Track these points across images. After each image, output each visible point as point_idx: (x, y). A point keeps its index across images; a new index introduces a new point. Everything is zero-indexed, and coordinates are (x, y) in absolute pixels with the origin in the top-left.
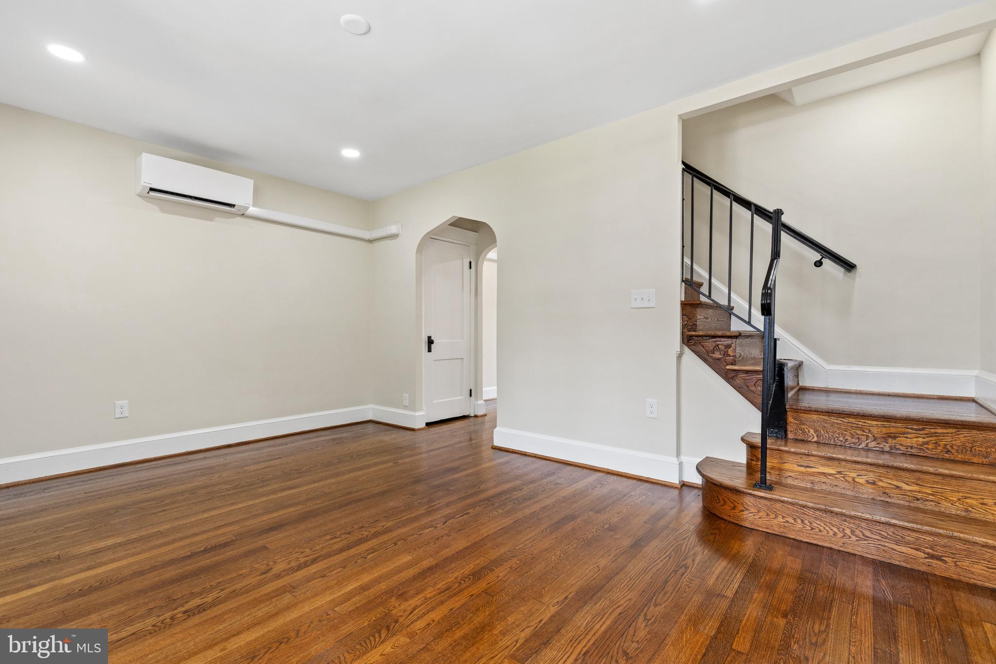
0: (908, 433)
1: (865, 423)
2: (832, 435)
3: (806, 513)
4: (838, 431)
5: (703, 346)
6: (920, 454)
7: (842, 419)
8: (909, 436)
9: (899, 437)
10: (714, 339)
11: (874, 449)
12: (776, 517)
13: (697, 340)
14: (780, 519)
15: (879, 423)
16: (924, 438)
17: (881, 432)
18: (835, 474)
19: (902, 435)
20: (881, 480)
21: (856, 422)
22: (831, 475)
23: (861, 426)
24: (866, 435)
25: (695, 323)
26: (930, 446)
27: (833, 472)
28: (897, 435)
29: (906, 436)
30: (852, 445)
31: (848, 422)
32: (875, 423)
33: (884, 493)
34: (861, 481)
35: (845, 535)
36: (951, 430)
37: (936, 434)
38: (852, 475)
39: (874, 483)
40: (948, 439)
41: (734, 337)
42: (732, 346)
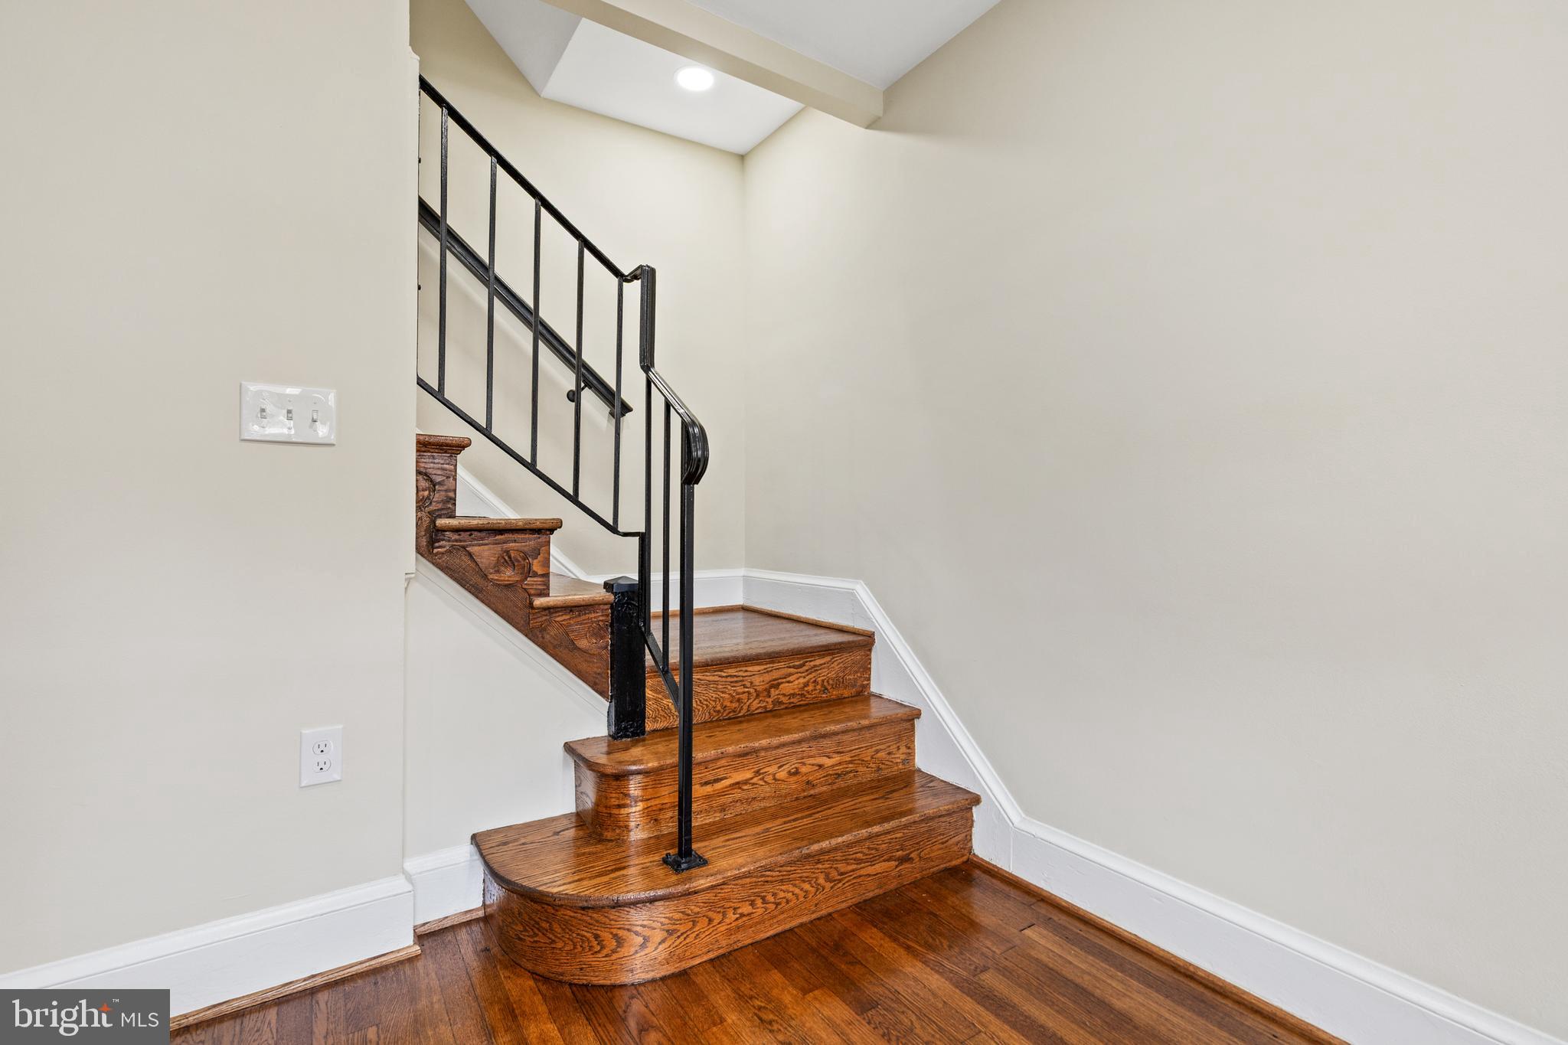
0: (790, 675)
1: (746, 671)
2: (707, 705)
3: (769, 879)
4: (714, 696)
5: (470, 555)
6: (802, 703)
7: (719, 673)
8: (791, 679)
9: (782, 683)
10: (498, 537)
11: (756, 712)
12: (724, 915)
13: (456, 541)
14: (731, 916)
15: (763, 667)
16: (804, 677)
17: (763, 681)
18: (752, 779)
19: (784, 680)
20: (804, 764)
21: (736, 674)
22: (746, 782)
23: (741, 678)
24: (748, 692)
25: (451, 494)
26: (810, 688)
27: (748, 775)
28: (780, 681)
29: (788, 679)
30: (731, 714)
31: (727, 677)
32: (757, 668)
33: (808, 783)
34: (782, 774)
35: (819, 888)
36: (828, 659)
37: (814, 669)
38: (772, 769)
39: (797, 773)
40: (825, 672)
41: (546, 530)
42: (542, 552)
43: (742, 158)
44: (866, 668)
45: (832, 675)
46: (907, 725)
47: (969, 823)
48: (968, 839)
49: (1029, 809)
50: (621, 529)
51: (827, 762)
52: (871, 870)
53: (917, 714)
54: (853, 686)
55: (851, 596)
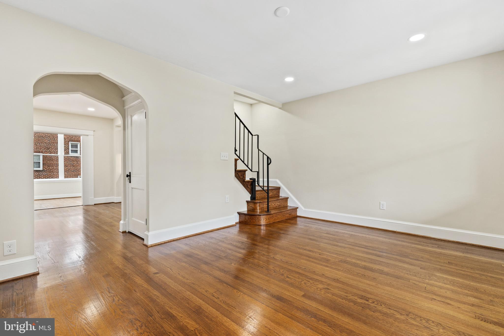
10: (241, 172)
14: (274, 218)
33: (276, 206)
34: (273, 205)
35: (282, 217)
36: (275, 191)
37: (273, 192)
38: (272, 204)
39: (275, 205)
40: (274, 193)
41: (245, 171)
42: (245, 174)
43: (251, 105)
44: (279, 192)
45: (275, 193)
46: (287, 199)
47: (297, 211)
48: (297, 213)
49: (305, 207)
50: (253, 171)
51: (278, 204)
52: (287, 215)
53: (288, 198)
54: (277, 195)
55: (276, 182)
